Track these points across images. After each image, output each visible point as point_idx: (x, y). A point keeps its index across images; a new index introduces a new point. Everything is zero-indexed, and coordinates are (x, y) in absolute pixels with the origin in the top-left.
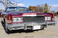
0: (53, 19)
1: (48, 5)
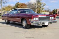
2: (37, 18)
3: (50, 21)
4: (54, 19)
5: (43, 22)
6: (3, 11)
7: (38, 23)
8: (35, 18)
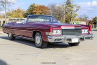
0: (90, 32)
1: (74, 4)
2: (58, 31)
3: (82, 37)
4: (89, 33)
5: (69, 37)
6: (7, 18)
7: (61, 39)
8: (55, 31)
